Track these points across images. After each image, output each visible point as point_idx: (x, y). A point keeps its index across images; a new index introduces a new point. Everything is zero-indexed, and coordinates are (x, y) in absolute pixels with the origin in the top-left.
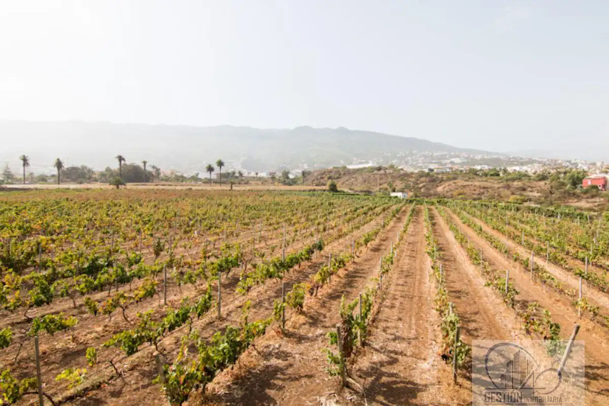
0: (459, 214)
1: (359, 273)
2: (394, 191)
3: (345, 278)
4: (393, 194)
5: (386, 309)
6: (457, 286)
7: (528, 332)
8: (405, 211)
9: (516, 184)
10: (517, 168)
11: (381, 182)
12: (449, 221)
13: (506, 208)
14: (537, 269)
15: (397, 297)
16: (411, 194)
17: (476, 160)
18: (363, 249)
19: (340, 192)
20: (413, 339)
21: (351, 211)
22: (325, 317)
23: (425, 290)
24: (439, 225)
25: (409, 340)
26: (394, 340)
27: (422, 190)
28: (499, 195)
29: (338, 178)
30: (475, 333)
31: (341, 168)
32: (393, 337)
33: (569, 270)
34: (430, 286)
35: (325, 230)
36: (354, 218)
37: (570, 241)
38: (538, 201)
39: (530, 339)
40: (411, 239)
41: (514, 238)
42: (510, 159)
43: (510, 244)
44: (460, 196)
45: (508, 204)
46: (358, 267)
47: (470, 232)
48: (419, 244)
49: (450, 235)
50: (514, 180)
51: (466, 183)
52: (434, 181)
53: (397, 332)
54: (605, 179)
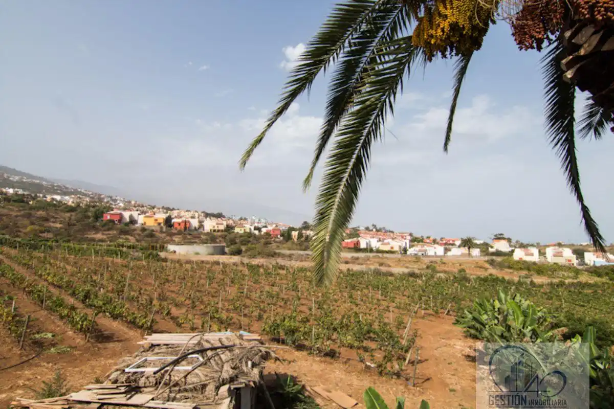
28: (15, 225)
38: (55, 232)
54: (121, 215)
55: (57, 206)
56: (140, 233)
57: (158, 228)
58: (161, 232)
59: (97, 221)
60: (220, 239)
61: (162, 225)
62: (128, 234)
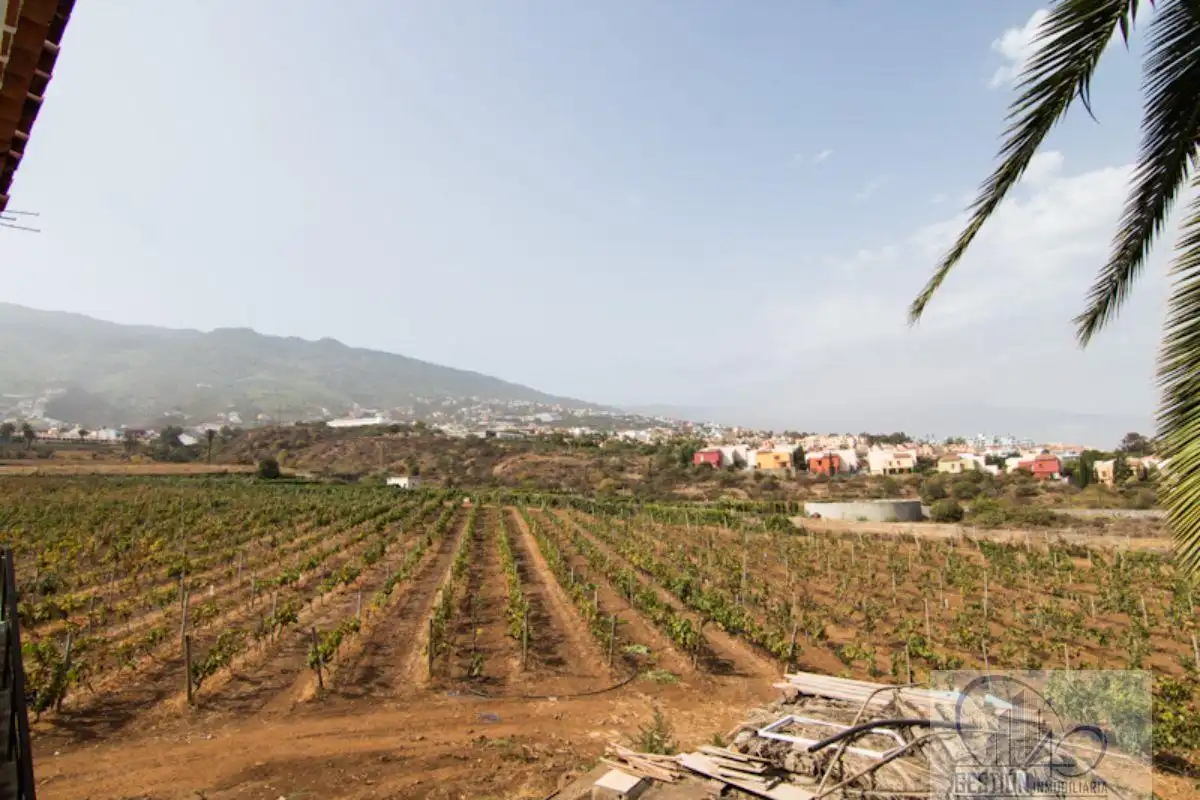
9: (613, 460)
10: (631, 434)
17: (576, 417)
27: (469, 472)
28: (587, 478)
42: (625, 417)
44: (525, 483)
50: (611, 453)
51: (540, 459)
52: (489, 454)
54: (721, 453)
55: (631, 446)
56: (752, 483)
57: (783, 473)
58: (789, 479)
59: (686, 466)
61: (789, 465)
62: (735, 486)
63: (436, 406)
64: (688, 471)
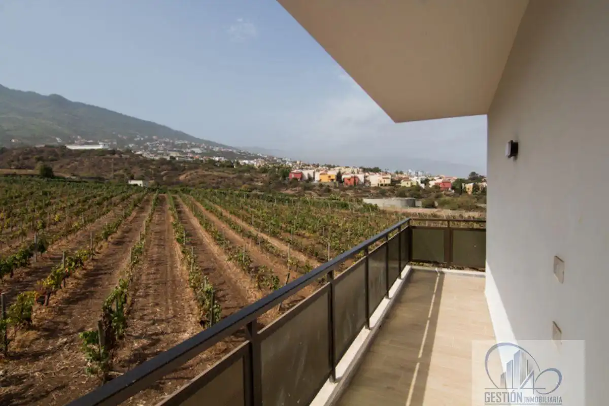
0: (202, 202)
1: (102, 270)
2: (132, 178)
3: (86, 278)
4: (133, 182)
5: (141, 299)
6: (205, 265)
7: (260, 288)
8: (148, 201)
9: (246, 175)
10: (247, 162)
11: (116, 167)
12: (194, 209)
13: (239, 195)
14: (263, 241)
15: (150, 285)
16: (152, 182)
17: (214, 151)
18: (104, 244)
19: (58, 178)
20: (172, 318)
21: (79, 202)
22: (66, 324)
23: (178, 273)
24: (184, 213)
25: (167, 321)
26: (153, 324)
27: (164, 178)
28: (234, 184)
29: (52, 160)
30: (223, 299)
31: (57, 147)
32: (152, 321)
33: (282, 240)
34: (182, 269)
35: (44, 226)
36: (85, 210)
37: (283, 219)
38: (261, 190)
39: (261, 293)
40: (158, 228)
41: (245, 219)
42: (241, 153)
43: (244, 224)
44: (201, 185)
45: (241, 192)
46: (99, 264)
47: (213, 218)
48: (166, 233)
49: (195, 222)
50: (244, 171)
51: (206, 173)
52: (176, 169)
53: (155, 316)
54: (302, 174)
55: (250, 168)
56: (319, 188)
57: (332, 184)
58: (336, 187)
59: (285, 180)
60: (389, 192)
61: (335, 181)
62: (311, 190)
63: (131, 140)
64: (286, 182)
